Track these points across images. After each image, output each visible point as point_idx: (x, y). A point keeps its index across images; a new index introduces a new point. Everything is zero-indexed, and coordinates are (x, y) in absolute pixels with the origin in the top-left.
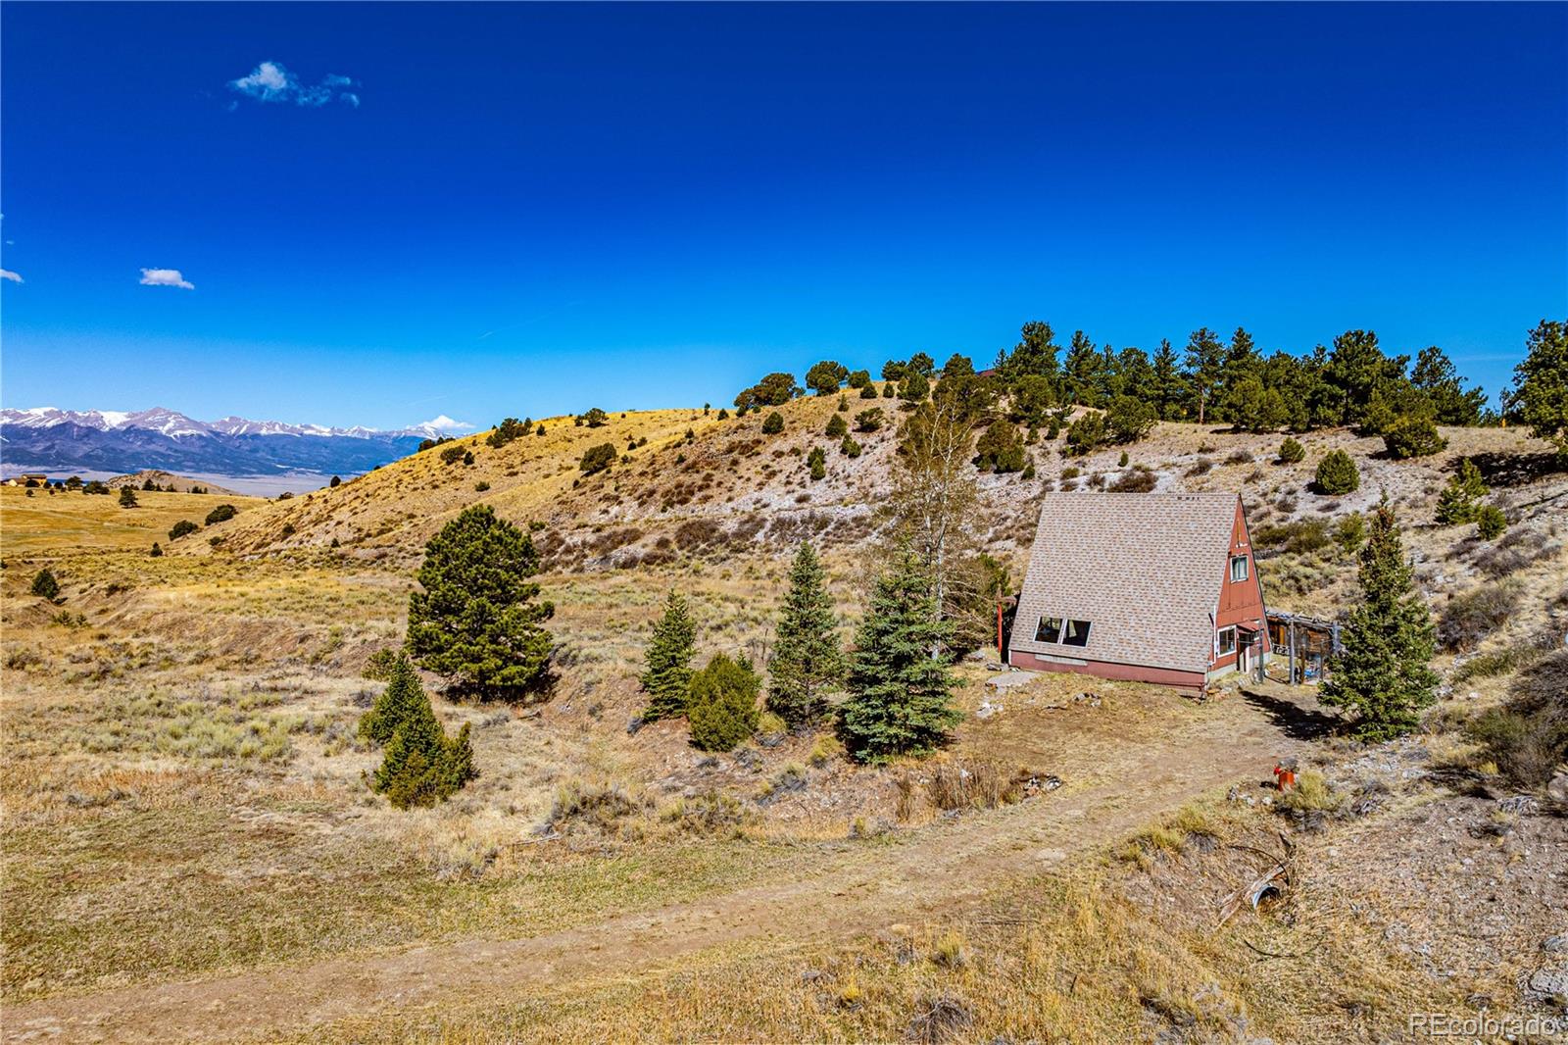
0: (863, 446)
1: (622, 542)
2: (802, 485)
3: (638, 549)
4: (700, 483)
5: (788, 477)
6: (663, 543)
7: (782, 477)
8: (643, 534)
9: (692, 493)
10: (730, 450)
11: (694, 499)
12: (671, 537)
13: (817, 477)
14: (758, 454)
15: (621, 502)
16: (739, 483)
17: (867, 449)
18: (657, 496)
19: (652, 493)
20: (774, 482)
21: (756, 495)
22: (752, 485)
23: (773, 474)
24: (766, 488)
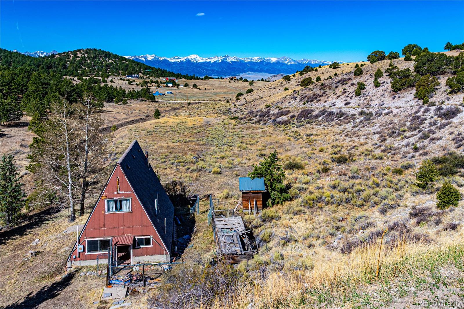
0: (383, 83)
1: (283, 115)
2: (351, 98)
3: (284, 118)
4: (321, 94)
5: (349, 94)
6: (293, 117)
7: (347, 94)
8: (290, 112)
9: (316, 98)
10: (338, 82)
11: (316, 101)
12: (297, 115)
13: (358, 94)
14: (347, 84)
15: (295, 100)
16: (332, 95)
17: (385, 84)
18: (306, 98)
19: (306, 97)
20: (343, 96)
21: (335, 101)
22: (336, 96)
23: (345, 92)
24: (339, 98)
